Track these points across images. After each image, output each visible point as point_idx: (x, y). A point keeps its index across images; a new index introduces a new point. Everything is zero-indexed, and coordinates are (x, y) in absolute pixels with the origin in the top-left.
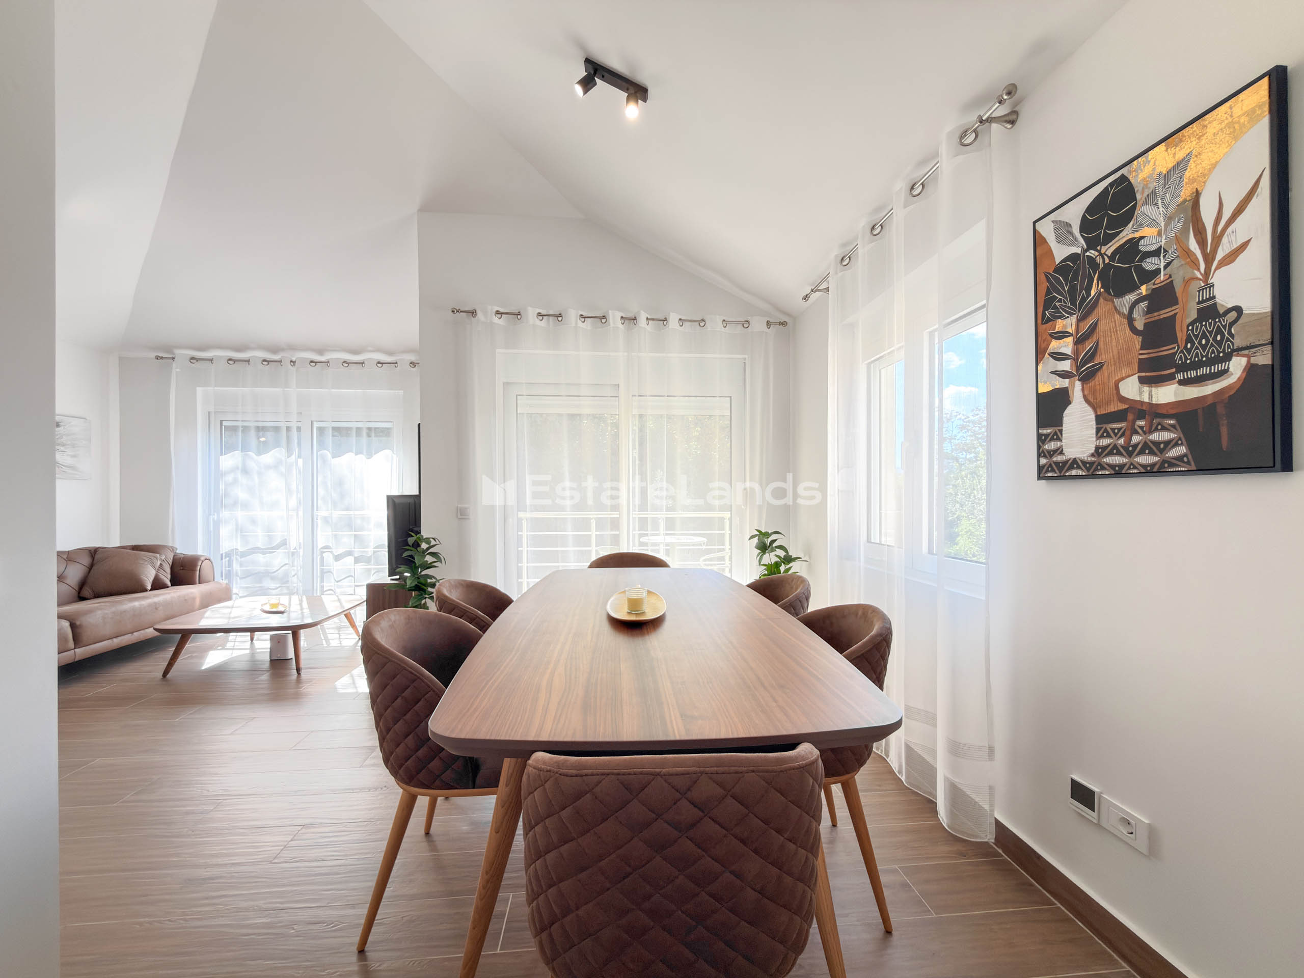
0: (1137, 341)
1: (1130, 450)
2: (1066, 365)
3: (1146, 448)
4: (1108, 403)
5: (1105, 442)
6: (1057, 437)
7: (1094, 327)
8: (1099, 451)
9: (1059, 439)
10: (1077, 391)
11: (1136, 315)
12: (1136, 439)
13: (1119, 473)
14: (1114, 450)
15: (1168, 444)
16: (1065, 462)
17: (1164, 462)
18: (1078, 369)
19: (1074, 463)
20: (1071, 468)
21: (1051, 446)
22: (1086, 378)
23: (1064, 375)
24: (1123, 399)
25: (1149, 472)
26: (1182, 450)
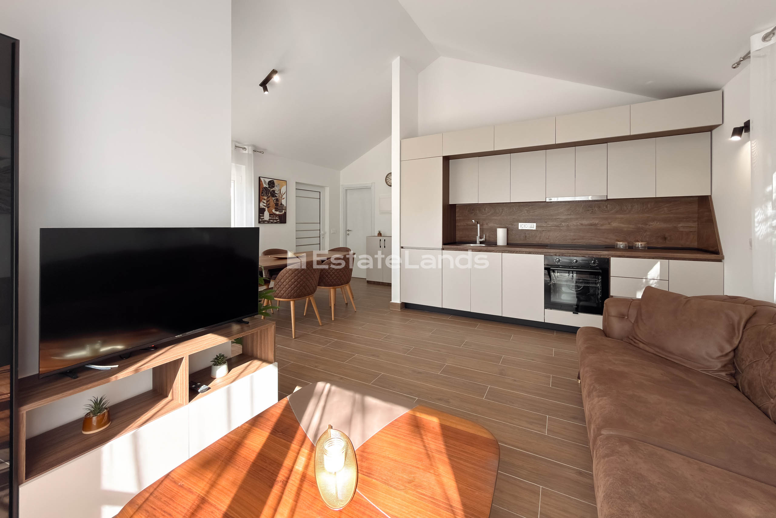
0: (275, 205)
1: (273, 220)
2: (265, 205)
4: (271, 212)
5: (270, 218)
6: (263, 216)
8: (270, 219)
9: (263, 217)
10: (266, 209)
11: (274, 201)
12: (274, 218)
13: (272, 223)
14: (271, 219)
16: (264, 221)
17: (277, 221)
18: (267, 206)
19: (266, 221)
20: (265, 222)
21: (262, 217)
22: (268, 208)
23: (265, 206)
24: (273, 212)
25: (276, 223)
26: (278, 220)
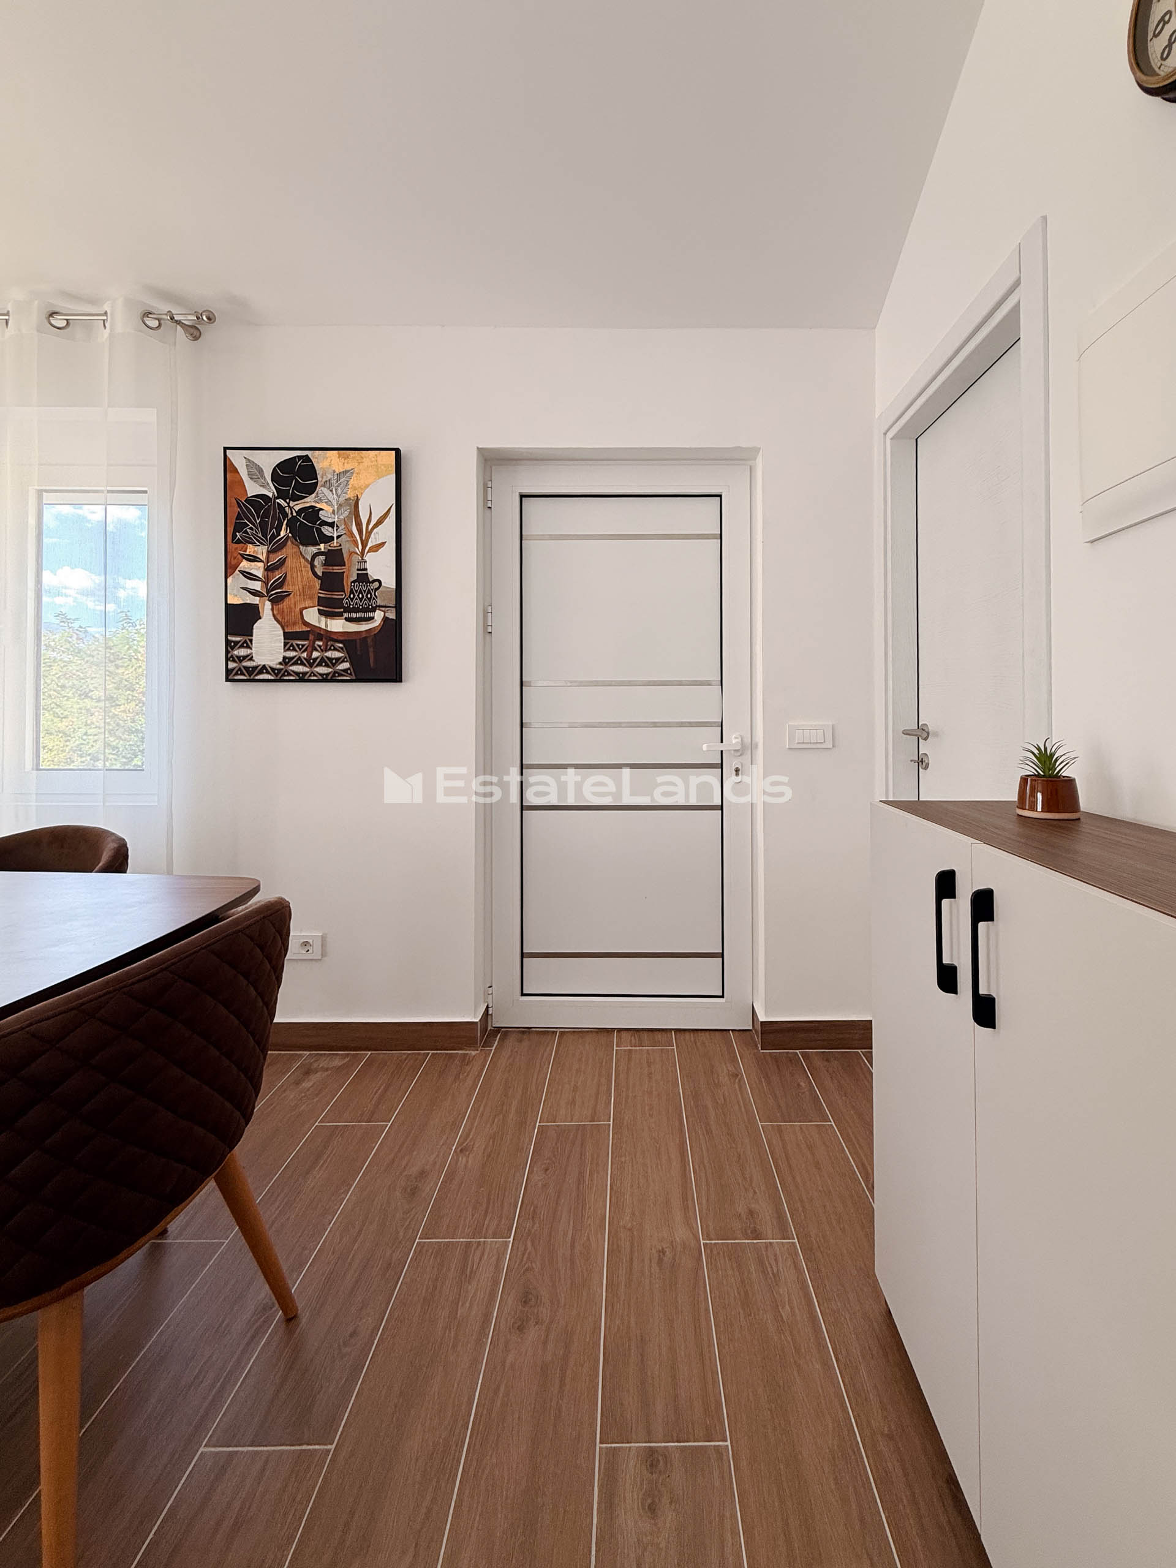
2: (257, 586)
3: (323, 662)
4: (294, 624)
5: (291, 654)
6: (248, 645)
7: (282, 562)
9: (249, 647)
10: (267, 608)
11: (316, 563)
12: (315, 654)
14: (298, 661)
15: (338, 660)
16: (255, 668)
17: (335, 672)
18: (268, 591)
19: (264, 669)
20: (261, 672)
21: (242, 652)
22: (276, 601)
23: (255, 593)
24: (306, 624)
25: (325, 679)
26: (346, 665)
